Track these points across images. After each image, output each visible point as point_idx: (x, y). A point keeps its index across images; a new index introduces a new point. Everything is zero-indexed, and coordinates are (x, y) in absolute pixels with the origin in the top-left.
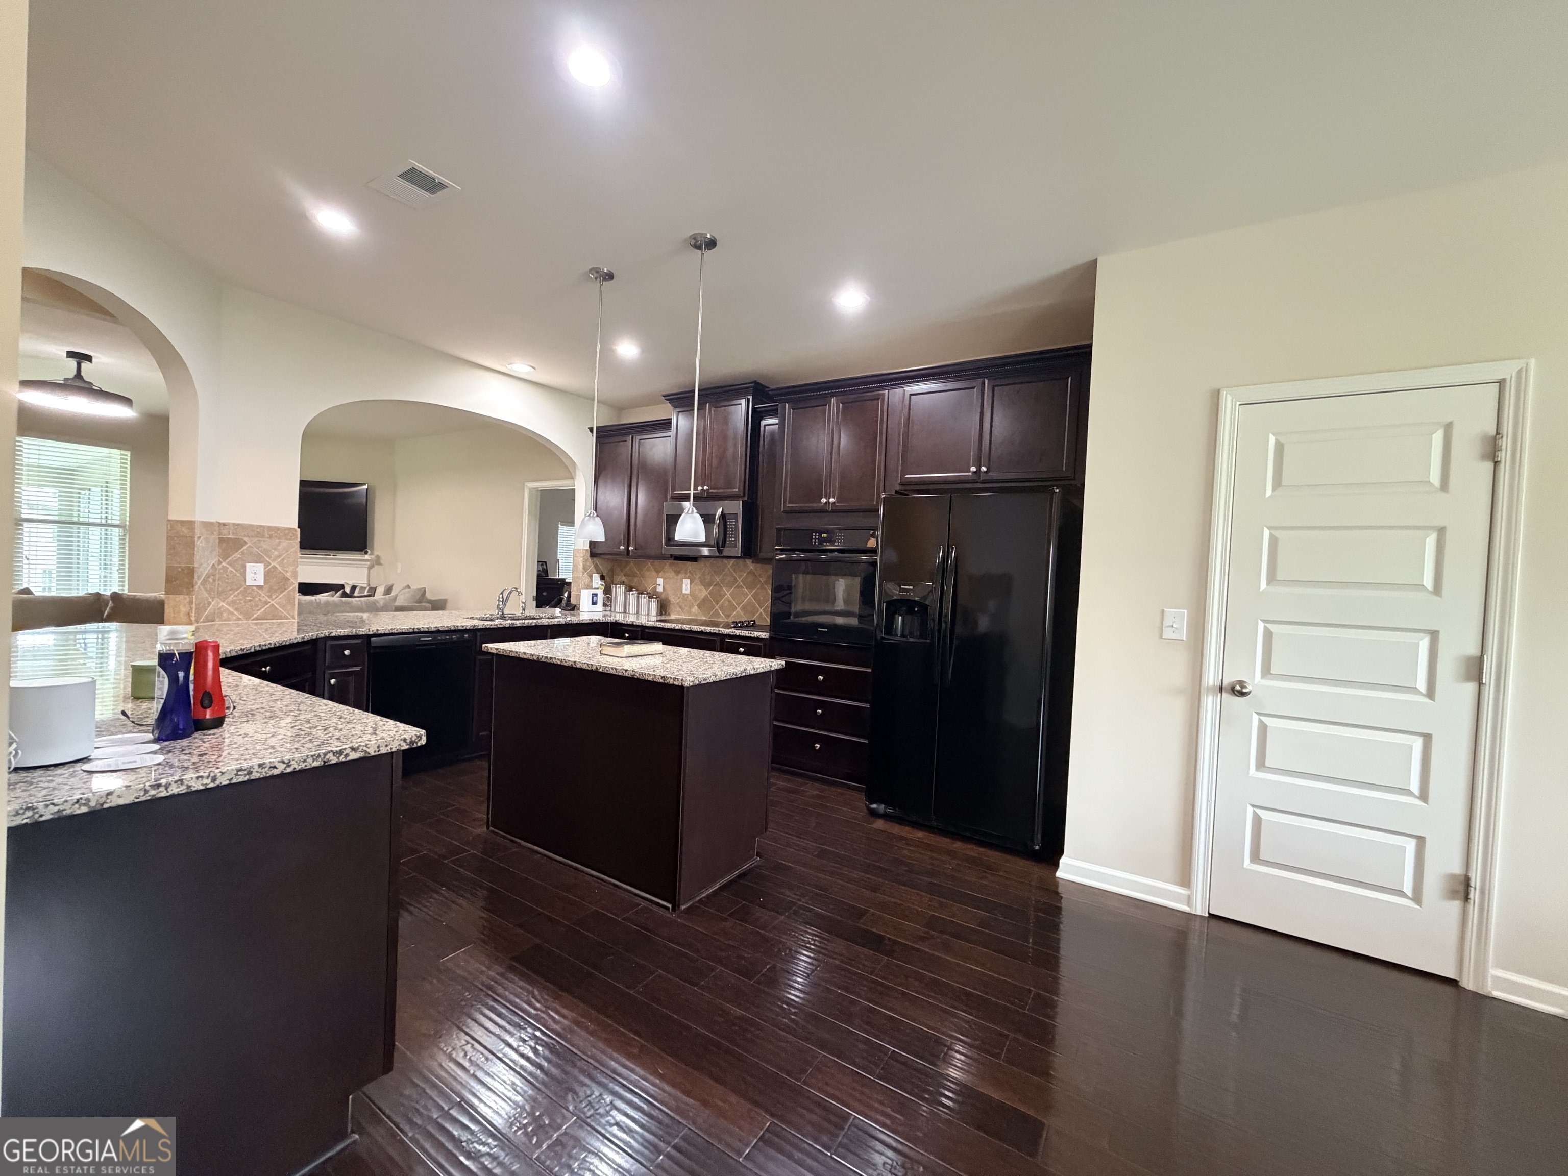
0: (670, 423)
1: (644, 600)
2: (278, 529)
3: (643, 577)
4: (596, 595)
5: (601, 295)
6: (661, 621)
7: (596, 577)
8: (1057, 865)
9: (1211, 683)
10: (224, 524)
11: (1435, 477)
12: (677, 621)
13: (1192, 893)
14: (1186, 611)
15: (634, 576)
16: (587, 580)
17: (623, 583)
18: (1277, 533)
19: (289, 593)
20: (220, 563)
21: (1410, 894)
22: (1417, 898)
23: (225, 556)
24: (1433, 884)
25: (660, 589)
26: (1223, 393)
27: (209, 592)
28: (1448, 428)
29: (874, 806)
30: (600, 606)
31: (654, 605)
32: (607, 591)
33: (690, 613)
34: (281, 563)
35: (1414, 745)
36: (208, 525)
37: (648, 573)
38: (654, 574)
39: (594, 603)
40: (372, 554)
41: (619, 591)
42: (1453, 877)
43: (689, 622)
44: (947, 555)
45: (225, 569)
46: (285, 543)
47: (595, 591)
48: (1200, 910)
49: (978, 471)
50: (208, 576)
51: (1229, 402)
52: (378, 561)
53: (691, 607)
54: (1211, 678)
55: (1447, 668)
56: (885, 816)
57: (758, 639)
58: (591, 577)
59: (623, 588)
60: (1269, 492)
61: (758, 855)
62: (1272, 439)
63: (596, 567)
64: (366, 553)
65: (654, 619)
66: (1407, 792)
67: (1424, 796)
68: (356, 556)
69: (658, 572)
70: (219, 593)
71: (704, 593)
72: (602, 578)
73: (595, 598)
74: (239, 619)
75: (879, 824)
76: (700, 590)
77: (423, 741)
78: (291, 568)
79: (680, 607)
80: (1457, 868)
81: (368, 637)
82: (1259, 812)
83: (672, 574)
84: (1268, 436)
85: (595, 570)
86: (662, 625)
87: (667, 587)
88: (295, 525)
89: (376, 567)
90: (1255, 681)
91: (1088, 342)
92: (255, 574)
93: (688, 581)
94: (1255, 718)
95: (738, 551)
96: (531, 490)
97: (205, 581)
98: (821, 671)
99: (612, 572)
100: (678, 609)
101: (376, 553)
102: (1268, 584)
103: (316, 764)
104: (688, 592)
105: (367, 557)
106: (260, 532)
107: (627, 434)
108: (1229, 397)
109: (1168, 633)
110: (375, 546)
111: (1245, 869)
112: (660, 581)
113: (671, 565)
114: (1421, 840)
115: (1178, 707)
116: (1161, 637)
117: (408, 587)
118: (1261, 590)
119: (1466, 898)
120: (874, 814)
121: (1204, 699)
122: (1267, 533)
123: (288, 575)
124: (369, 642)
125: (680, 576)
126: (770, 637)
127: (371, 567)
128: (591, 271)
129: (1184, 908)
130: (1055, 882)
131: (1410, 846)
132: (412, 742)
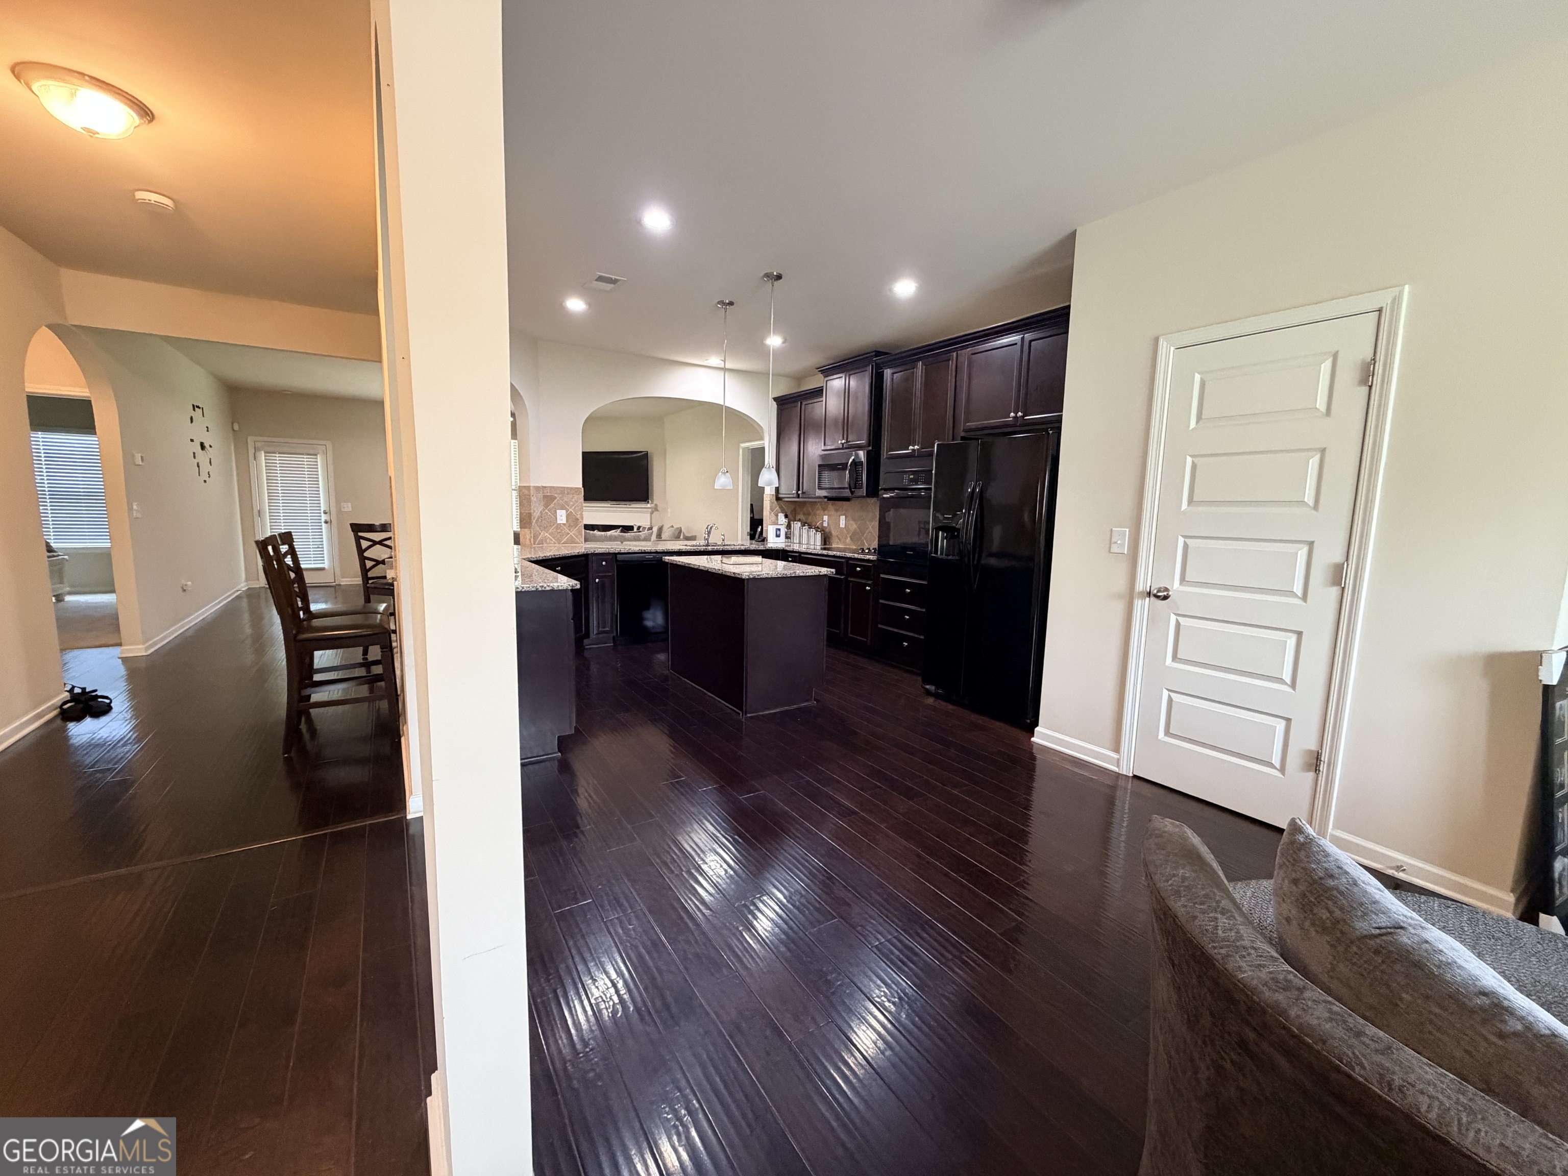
0: (822, 390)
1: (812, 532)
2: (572, 488)
3: (815, 515)
4: (779, 530)
5: (725, 318)
6: (825, 549)
7: (781, 516)
8: (1032, 734)
9: (1141, 589)
10: (545, 487)
11: (1321, 404)
12: (838, 550)
13: (1120, 756)
14: (1127, 530)
15: (809, 514)
16: (774, 518)
17: (799, 520)
18: (1196, 460)
19: (579, 528)
20: (544, 510)
21: (1278, 766)
22: (1282, 770)
23: (546, 506)
24: (1295, 760)
25: (825, 524)
26: (1161, 341)
27: (540, 526)
28: (1335, 356)
29: (928, 687)
30: (783, 537)
31: (819, 535)
32: (789, 527)
33: (845, 543)
34: (574, 510)
35: (1288, 641)
36: (537, 488)
37: (818, 512)
38: (822, 512)
39: (778, 536)
40: (652, 503)
41: (797, 525)
42: (1311, 752)
43: (844, 550)
44: (974, 490)
45: (547, 513)
46: (576, 497)
47: (778, 527)
48: (1126, 769)
49: (1016, 417)
50: (538, 518)
51: (1165, 346)
52: (656, 509)
53: (846, 538)
54: (1140, 586)
55: (1319, 574)
56: (936, 696)
57: (868, 561)
58: (777, 516)
59: (799, 524)
60: (1193, 424)
61: (815, 700)
62: (1198, 377)
63: (781, 507)
64: (648, 502)
65: (819, 548)
66: (1280, 681)
67: (1293, 685)
68: (642, 505)
69: (824, 509)
70: (545, 528)
71: (854, 526)
72: (786, 516)
73: (778, 533)
74: (555, 543)
75: (930, 701)
76: (852, 525)
77: (578, 586)
78: (579, 513)
79: (839, 539)
80: (1313, 747)
81: (616, 554)
82: (1172, 695)
83: (833, 513)
84: (1194, 375)
85: (780, 510)
86: (825, 552)
87: (830, 522)
88: (580, 485)
89: (655, 513)
90: (1175, 585)
91: (1067, 304)
92: (562, 517)
93: (844, 517)
94: (1173, 618)
95: (864, 491)
96: (744, 449)
97: (537, 520)
98: (909, 585)
99: (795, 512)
100: (837, 540)
101: (655, 503)
102: (1189, 505)
103: (533, 589)
104: (843, 526)
105: (649, 505)
106: (564, 491)
107: (796, 402)
108: (1165, 343)
109: (1115, 549)
110: (655, 498)
111: (1159, 740)
112: (826, 518)
113: (832, 505)
114: (1288, 720)
115: (1119, 607)
116: (1110, 552)
117: (672, 527)
118: (1182, 509)
119: (1317, 770)
120: (928, 693)
121: (1136, 601)
122: (1189, 460)
123: (578, 517)
124: (616, 557)
125: (838, 514)
126: (878, 559)
127: (652, 513)
128: (719, 303)
129: (1114, 768)
130: (1031, 745)
131: (1281, 725)
132: (572, 586)
